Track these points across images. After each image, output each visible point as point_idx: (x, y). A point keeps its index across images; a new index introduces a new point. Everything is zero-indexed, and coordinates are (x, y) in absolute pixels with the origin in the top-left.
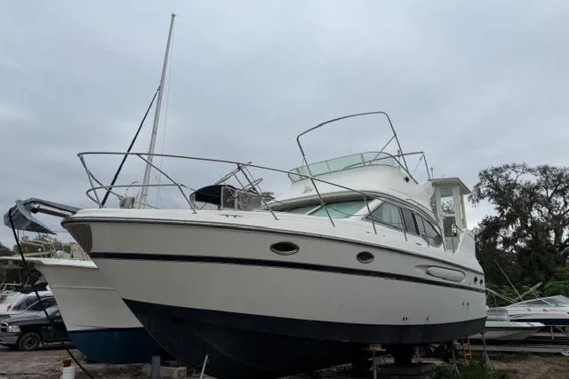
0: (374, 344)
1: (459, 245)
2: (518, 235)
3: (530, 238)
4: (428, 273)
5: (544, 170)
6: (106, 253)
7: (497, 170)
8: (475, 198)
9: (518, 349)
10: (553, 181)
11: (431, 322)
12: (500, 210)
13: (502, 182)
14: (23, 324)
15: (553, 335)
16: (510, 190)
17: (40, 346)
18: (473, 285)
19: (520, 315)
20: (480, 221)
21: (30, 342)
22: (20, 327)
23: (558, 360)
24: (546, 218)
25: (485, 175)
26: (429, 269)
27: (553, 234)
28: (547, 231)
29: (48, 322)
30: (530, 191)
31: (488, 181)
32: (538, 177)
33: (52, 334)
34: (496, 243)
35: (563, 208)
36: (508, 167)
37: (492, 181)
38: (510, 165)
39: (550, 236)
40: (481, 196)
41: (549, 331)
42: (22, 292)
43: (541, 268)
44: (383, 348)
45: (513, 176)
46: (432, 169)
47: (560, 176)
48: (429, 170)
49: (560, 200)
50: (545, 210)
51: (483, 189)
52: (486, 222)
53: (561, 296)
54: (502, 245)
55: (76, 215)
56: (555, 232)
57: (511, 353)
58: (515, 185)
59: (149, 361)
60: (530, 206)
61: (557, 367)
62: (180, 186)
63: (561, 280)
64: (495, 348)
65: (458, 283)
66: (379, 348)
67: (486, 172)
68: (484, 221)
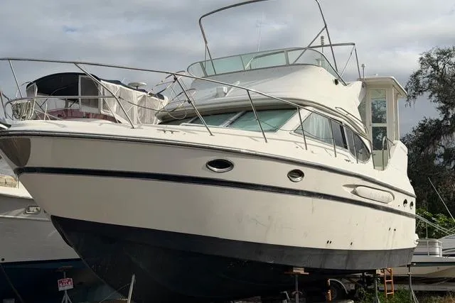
0: (298, 267)
1: (390, 160)
6: (43, 168)
7: (444, 53)
12: (444, 110)
13: (450, 71)
18: (402, 209)
20: (416, 125)
25: (428, 60)
31: (430, 69)
34: (434, 156)
37: (436, 68)
40: (418, 90)
44: (306, 271)
46: (363, 66)
51: (423, 80)
52: (423, 127)
54: (442, 160)
55: (11, 129)
62: (117, 98)
64: (422, 288)
65: (386, 205)
66: (302, 272)
67: (428, 55)
68: (422, 125)
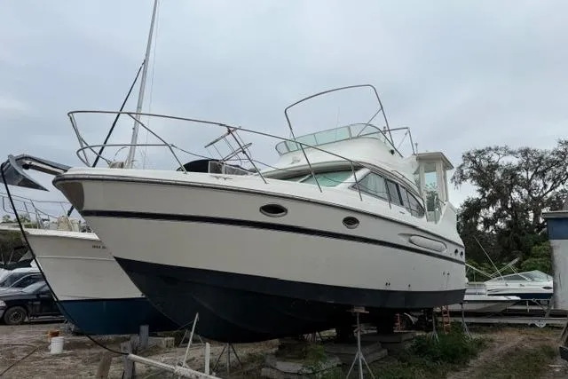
0: (358, 306)
1: (441, 217)
2: (498, 216)
3: (509, 218)
4: (411, 242)
5: (525, 152)
7: (480, 152)
8: (458, 179)
9: (495, 321)
10: (534, 163)
11: (413, 289)
12: (482, 192)
13: (484, 164)
14: (9, 299)
15: (529, 308)
16: (491, 171)
17: (26, 320)
18: (453, 256)
19: (497, 290)
20: (463, 202)
21: (16, 316)
22: (5, 302)
23: (532, 331)
24: (526, 200)
25: (468, 157)
26: (412, 238)
27: (531, 214)
28: (526, 211)
29: (35, 297)
30: (511, 173)
31: (471, 162)
32: (519, 159)
33: (38, 308)
34: (477, 223)
35: (542, 190)
36: (490, 149)
37: (474, 162)
38: (493, 148)
39: (528, 217)
40: (463, 178)
41: (525, 304)
42: (6, 269)
43: (519, 248)
44: (366, 310)
45: (495, 158)
46: (416, 144)
47: (541, 158)
48: (414, 145)
49: (540, 182)
50: (525, 192)
51: (466, 171)
52: (467, 204)
53: (537, 271)
54: (482, 225)
55: (67, 173)
56: (534, 212)
57: (488, 325)
58: (497, 166)
59: (138, 332)
60: (511, 187)
61: (532, 337)
62: (171, 147)
63: (537, 257)
65: (439, 253)
66: (363, 311)
67: (469, 154)
68: (466, 202)
